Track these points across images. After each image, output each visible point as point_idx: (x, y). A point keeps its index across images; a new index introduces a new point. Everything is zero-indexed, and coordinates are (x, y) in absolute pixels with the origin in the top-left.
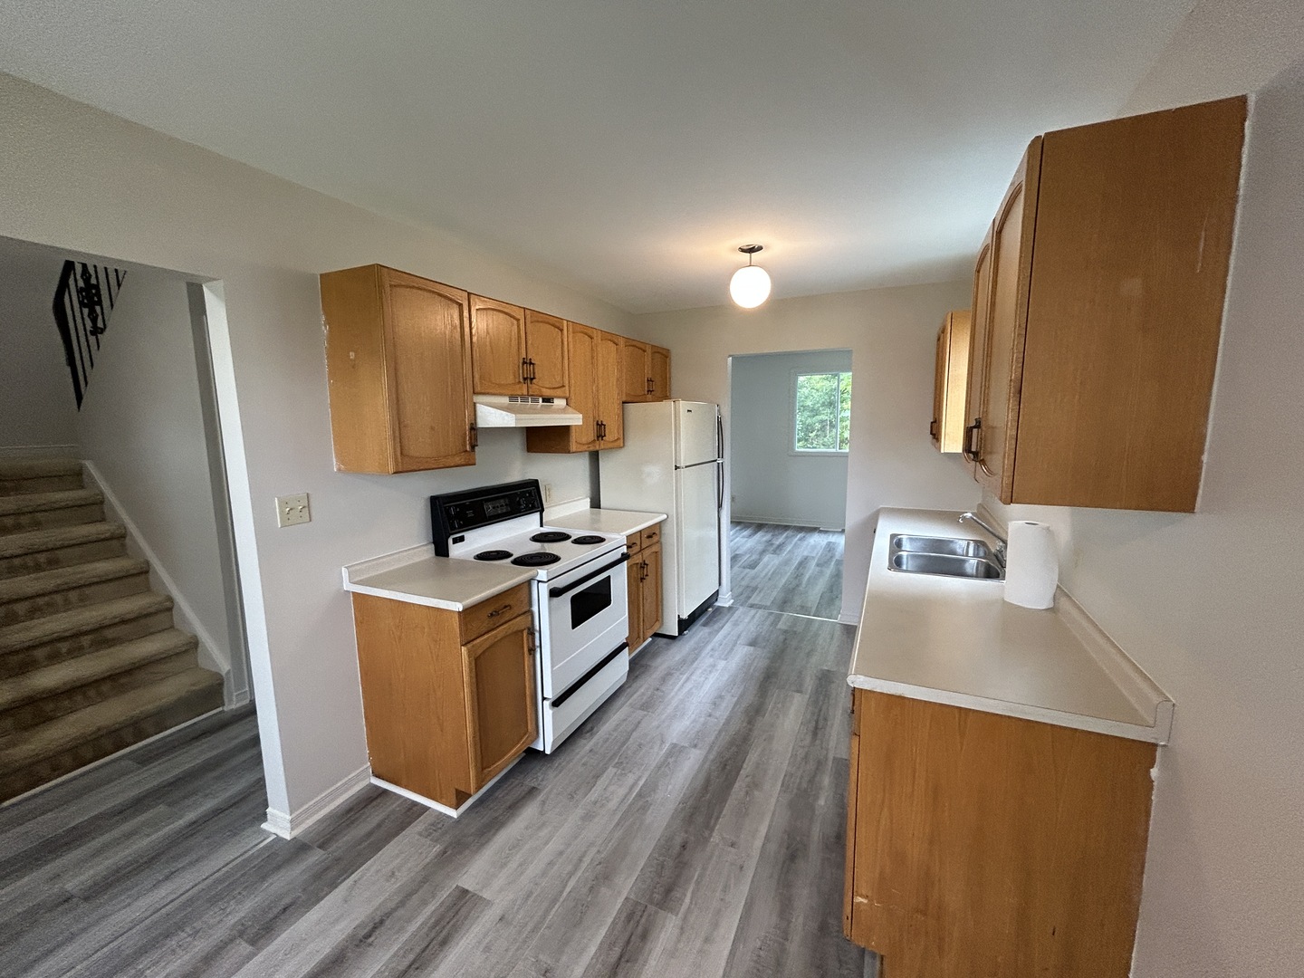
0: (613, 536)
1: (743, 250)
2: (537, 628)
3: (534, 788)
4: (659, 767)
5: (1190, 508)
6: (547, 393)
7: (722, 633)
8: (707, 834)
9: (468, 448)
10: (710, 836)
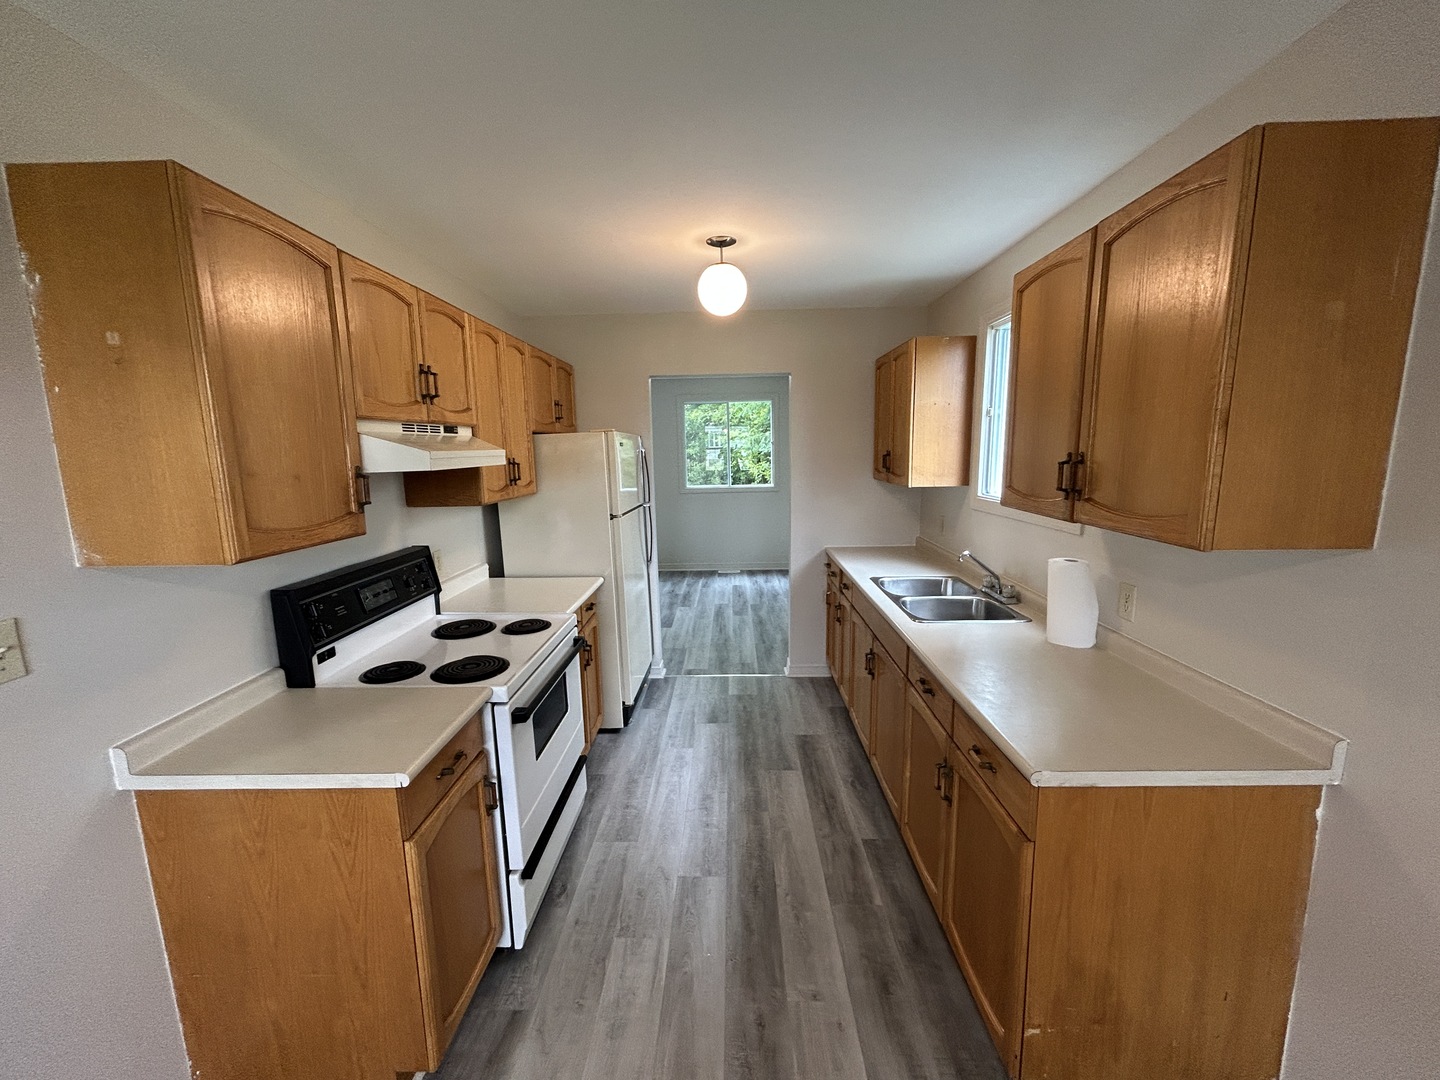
0: (561, 616)
1: (712, 243)
2: (495, 773)
3: (515, 1013)
4: (678, 918)
5: (1366, 542)
6: (452, 418)
7: (673, 711)
8: (778, 992)
9: (353, 507)
10: (785, 996)
